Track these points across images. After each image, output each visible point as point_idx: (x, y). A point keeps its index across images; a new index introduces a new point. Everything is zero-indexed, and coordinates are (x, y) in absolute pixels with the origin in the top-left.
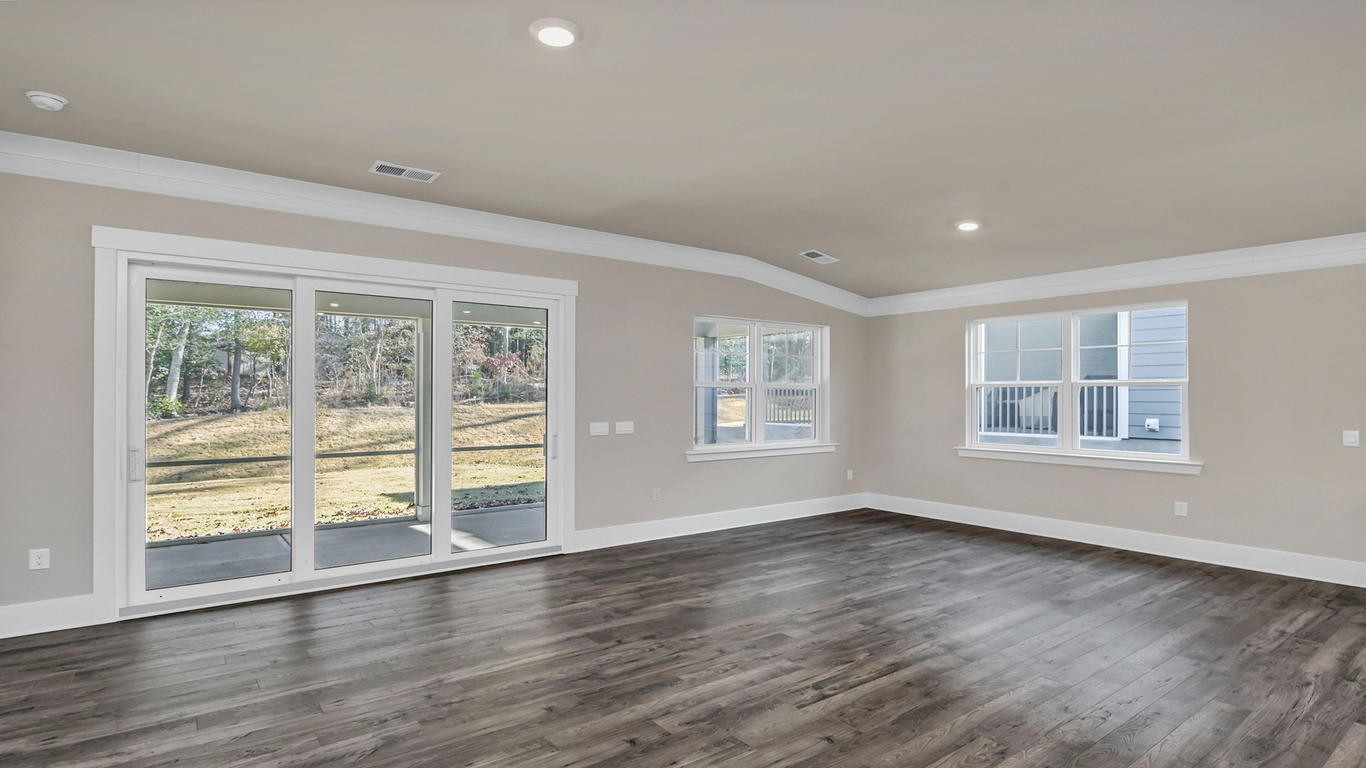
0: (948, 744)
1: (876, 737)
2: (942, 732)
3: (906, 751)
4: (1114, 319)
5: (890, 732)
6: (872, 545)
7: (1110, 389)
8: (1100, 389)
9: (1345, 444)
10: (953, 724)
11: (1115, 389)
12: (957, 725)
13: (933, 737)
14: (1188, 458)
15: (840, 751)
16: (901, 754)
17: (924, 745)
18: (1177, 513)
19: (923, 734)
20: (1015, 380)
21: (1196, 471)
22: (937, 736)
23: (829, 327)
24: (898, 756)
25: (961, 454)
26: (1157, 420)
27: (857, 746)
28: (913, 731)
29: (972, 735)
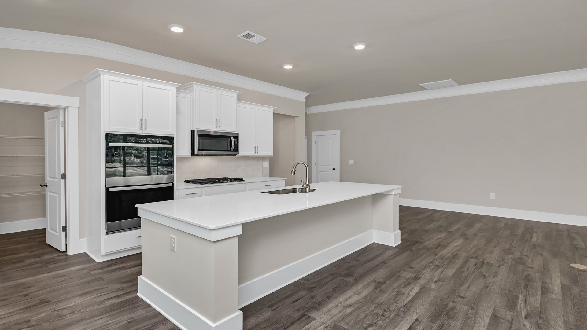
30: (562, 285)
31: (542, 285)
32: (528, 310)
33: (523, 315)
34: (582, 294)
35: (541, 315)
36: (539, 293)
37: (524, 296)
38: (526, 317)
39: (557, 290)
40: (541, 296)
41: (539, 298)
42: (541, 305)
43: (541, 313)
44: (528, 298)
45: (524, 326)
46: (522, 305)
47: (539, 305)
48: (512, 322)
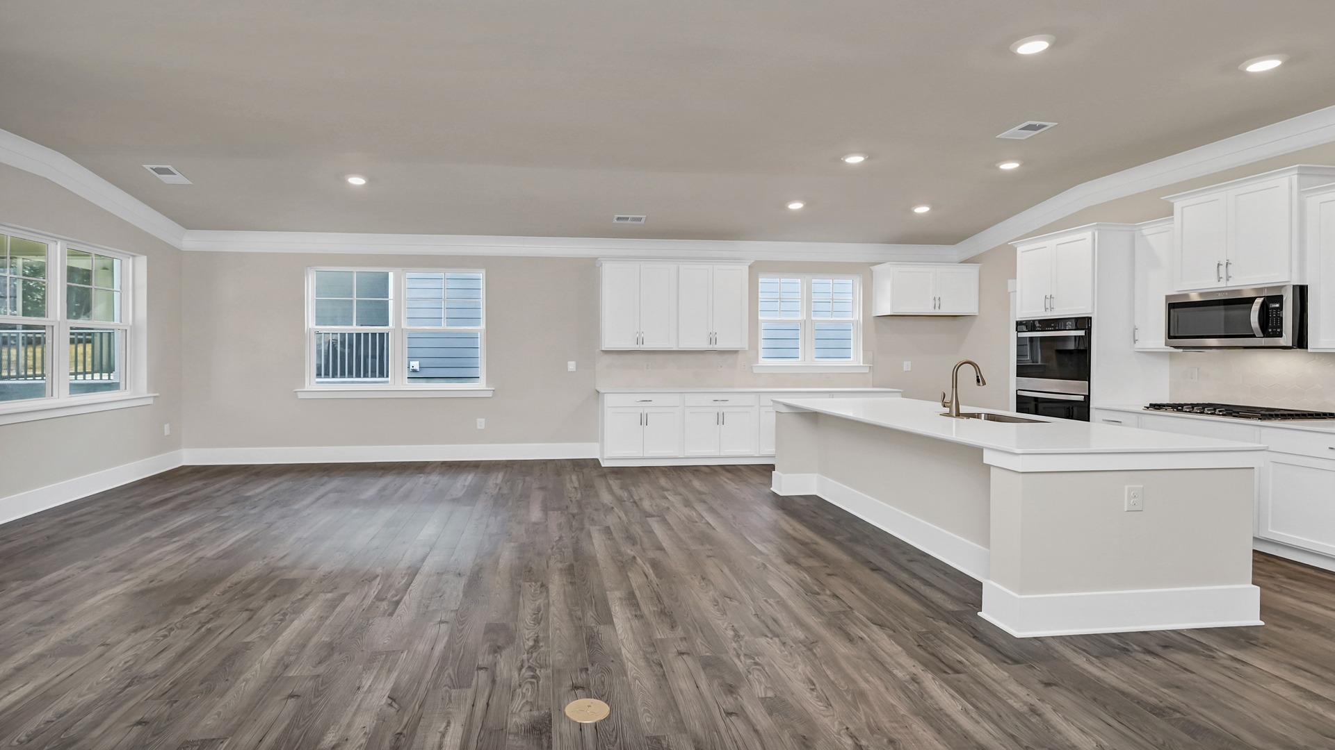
0: (265, 680)
1: (189, 703)
2: (254, 673)
3: (226, 706)
4: (385, 277)
5: (202, 693)
6: (248, 494)
7: (382, 335)
8: (374, 335)
9: (569, 370)
10: (261, 662)
11: (385, 334)
12: (265, 661)
13: (247, 681)
14: (485, 385)
15: (154, 735)
16: (221, 710)
17: (241, 692)
18: (479, 427)
19: (238, 678)
20: (352, 325)
21: (490, 394)
22: (250, 679)
23: (146, 257)
24: (219, 714)
25: (300, 396)
26: (418, 362)
27: (171, 721)
28: (227, 680)
29: (284, 664)
30: (611, 622)
31: (640, 610)
32: (637, 564)
33: (638, 558)
34: (579, 613)
35: (622, 564)
36: (637, 593)
37: (651, 581)
38: (634, 558)
39: (617, 608)
40: (632, 588)
41: (634, 585)
42: (627, 576)
43: (623, 567)
44: (645, 579)
45: (632, 550)
46: (646, 569)
47: (629, 574)
48: (644, 550)
